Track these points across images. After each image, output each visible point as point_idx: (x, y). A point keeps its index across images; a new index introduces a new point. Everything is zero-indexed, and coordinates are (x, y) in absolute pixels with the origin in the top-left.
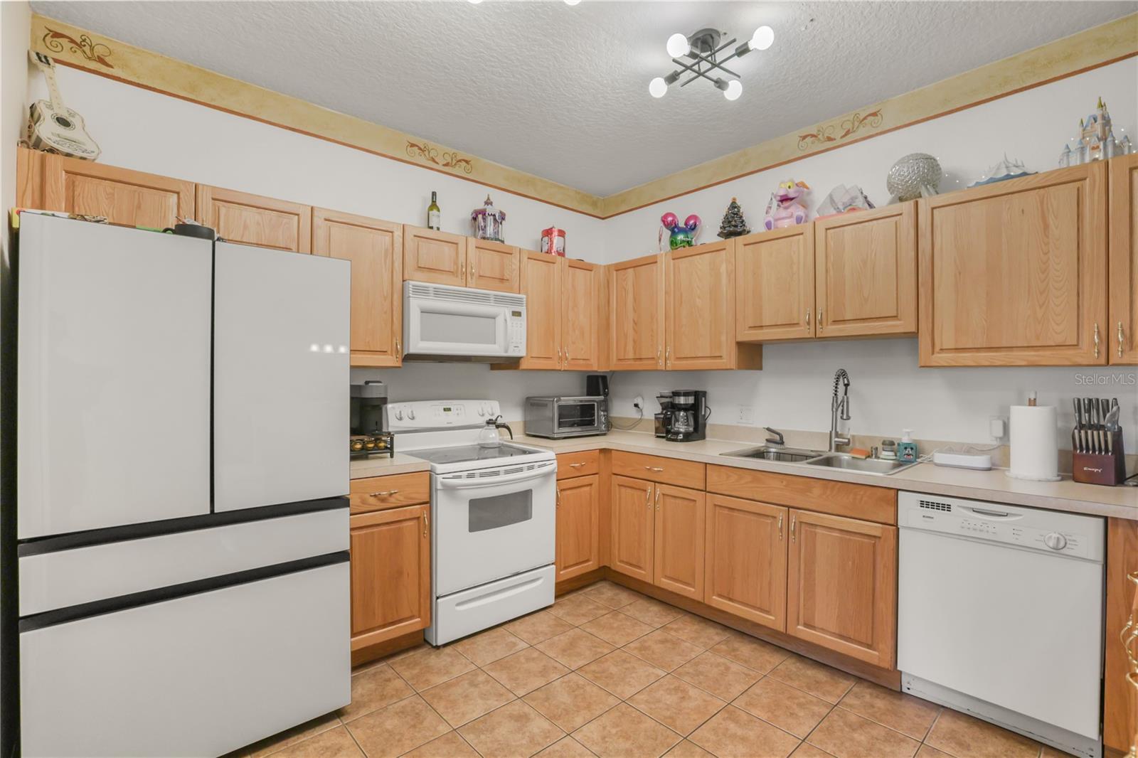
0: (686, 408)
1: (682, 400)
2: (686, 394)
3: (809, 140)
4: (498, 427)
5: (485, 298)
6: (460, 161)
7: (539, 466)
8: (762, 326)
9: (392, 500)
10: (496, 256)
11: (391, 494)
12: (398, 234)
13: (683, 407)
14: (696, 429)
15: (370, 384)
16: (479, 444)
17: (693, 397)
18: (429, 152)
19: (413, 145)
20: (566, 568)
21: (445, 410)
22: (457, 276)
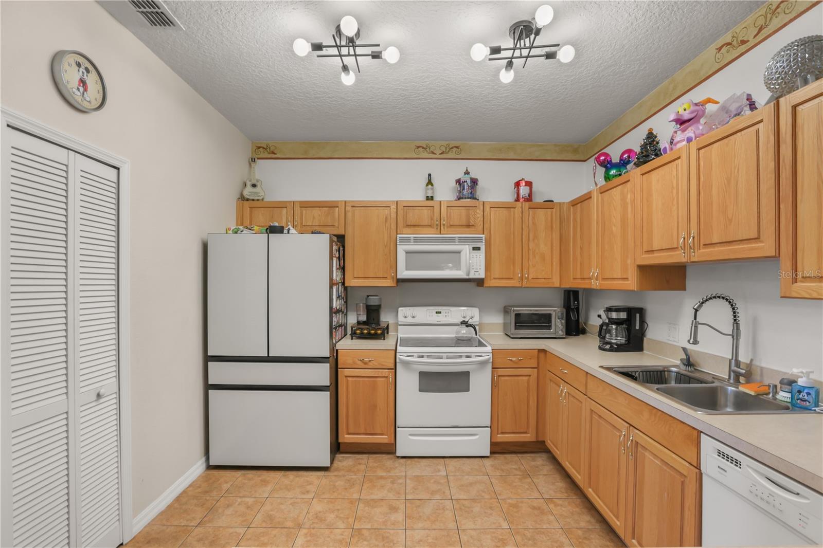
0: (618, 322)
1: (614, 315)
2: (618, 310)
3: (724, 50)
4: (467, 326)
5: (452, 240)
6: (452, 148)
7: (476, 356)
8: (653, 251)
9: (370, 364)
10: (463, 210)
11: (370, 361)
12: (393, 207)
13: (616, 321)
14: (629, 340)
15: (370, 297)
16: (455, 337)
17: (625, 313)
18: (430, 149)
19: (418, 147)
20: (502, 433)
21: (437, 313)
22: (434, 228)
